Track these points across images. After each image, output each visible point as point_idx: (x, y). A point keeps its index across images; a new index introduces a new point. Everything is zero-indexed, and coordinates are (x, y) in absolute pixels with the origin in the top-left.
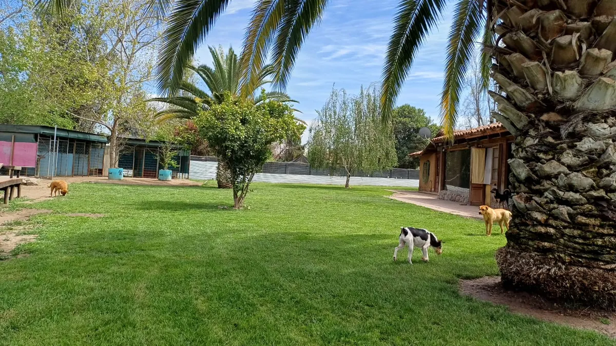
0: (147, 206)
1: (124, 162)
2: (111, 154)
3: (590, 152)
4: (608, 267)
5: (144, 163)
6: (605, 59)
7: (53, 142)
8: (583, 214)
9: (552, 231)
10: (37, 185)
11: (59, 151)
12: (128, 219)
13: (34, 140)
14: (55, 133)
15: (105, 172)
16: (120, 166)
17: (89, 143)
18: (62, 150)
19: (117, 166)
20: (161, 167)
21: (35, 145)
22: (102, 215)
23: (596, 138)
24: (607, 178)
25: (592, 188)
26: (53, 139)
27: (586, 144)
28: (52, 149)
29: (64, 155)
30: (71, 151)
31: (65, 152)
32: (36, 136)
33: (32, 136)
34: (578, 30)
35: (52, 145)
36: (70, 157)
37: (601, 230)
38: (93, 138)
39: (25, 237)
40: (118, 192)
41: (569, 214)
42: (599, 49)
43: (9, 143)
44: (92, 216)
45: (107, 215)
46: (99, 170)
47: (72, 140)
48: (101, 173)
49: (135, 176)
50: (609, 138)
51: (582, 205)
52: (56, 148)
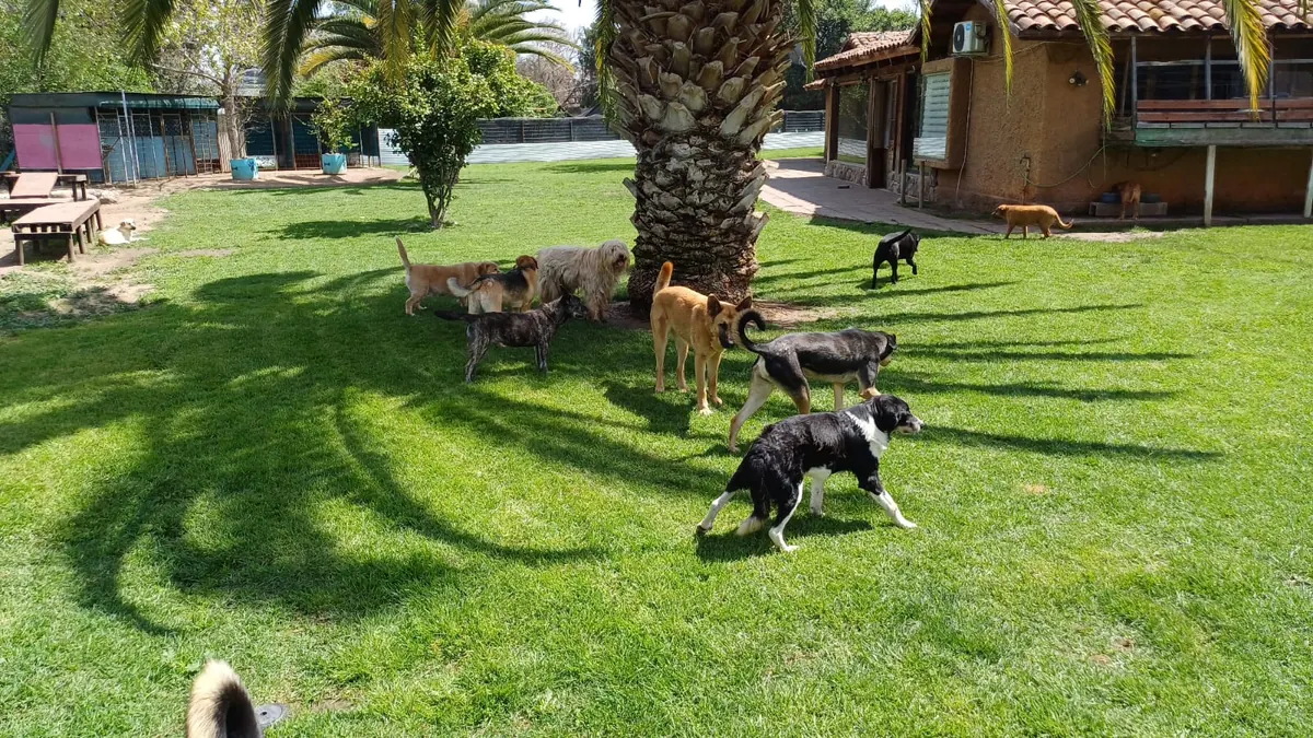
0: (298, 231)
1: (256, 146)
2: (230, 131)
3: (676, 171)
4: (692, 278)
5: (293, 144)
6: (676, 84)
7: (123, 120)
8: (675, 231)
9: (651, 248)
10: (115, 202)
11: (137, 135)
12: (265, 256)
13: (88, 117)
14: (124, 103)
15: (226, 165)
16: (248, 154)
17: (187, 114)
18: (142, 132)
19: (244, 153)
20: (326, 149)
21: (94, 129)
22: (229, 252)
23: (680, 158)
24: (690, 197)
25: (680, 206)
26: (122, 113)
27: (673, 164)
28: (124, 131)
29: (146, 139)
30: (158, 132)
31: (148, 135)
32: (91, 109)
33: (84, 112)
34: (652, 53)
35: (123, 124)
36: (157, 145)
37: (689, 245)
38: (190, 103)
39: (140, 287)
40: (251, 206)
41: (664, 231)
42: (669, 73)
43: (47, 128)
44: (216, 253)
45: (237, 251)
46: (214, 161)
47: (155, 111)
48: (219, 167)
49: (281, 168)
50: (690, 157)
51: (674, 222)
52: (131, 131)
